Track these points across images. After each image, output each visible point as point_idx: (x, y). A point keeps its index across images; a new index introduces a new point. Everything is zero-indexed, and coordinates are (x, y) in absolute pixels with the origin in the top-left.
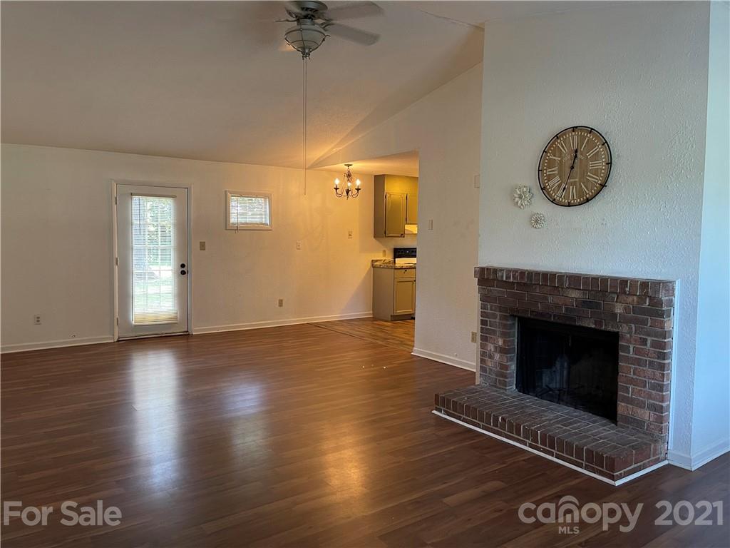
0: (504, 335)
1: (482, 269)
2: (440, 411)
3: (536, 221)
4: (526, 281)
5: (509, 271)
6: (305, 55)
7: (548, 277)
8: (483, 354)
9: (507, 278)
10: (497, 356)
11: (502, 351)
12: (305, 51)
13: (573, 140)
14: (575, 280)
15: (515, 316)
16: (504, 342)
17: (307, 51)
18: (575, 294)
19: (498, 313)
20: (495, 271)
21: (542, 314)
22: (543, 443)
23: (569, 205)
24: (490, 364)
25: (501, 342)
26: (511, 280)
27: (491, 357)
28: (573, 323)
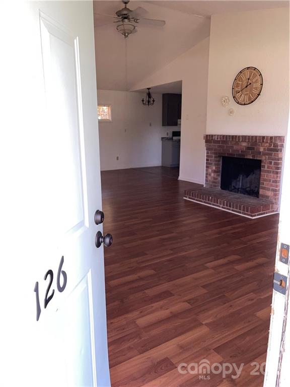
0: (215, 165)
1: (207, 136)
2: (186, 197)
3: (231, 112)
4: (226, 140)
5: (218, 135)
6: (126, 36)
7: (234, 137)
8: (207, 174)
9: (217, 139)
10: (212, 175)
11: (215, 172)
12: (126, 34)
13: (248, 73)
14: (245, 138)
15: (220, 156)
16: (216, 168)
17: (127, 34)
18: (244, 144)
19: (214, 155)
20: (212, 136)
21: (231, 154)
22: (227, 206)
23: (245, 104)
24: (209, 178)
25: (214, 168)
26: (219, 139)
27: (210, 175)
28: (244, 157)
